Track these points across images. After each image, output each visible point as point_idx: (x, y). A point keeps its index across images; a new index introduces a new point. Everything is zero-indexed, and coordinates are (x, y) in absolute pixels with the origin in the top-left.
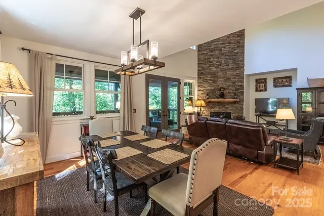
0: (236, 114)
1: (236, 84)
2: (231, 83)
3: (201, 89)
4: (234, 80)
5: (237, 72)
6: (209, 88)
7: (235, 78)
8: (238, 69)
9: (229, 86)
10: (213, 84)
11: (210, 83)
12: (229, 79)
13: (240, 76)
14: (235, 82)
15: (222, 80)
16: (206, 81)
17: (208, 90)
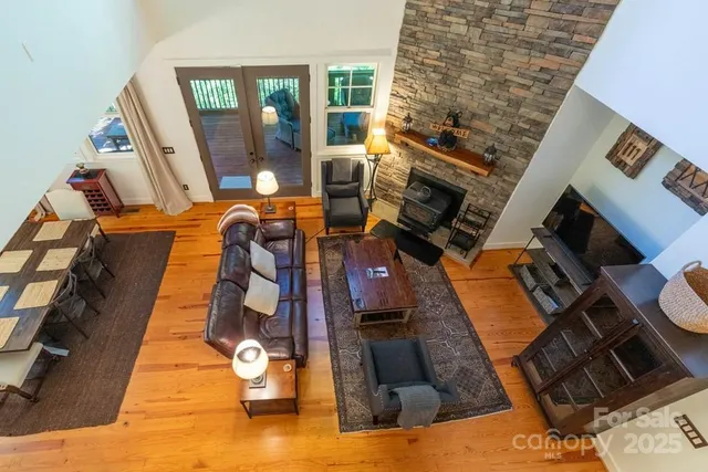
0: (481, 201)
1: (522, 110)
2: (502, 104)
3: (402, 92)
4: (522, 93)
5: (551, 61)
6: (425, 97)
7: (529, 88)
8: (559, 53)
9: (494, 110)
10: (443, 88)
11: (429, 81)
12: (504, 83)
13: (554, 86)
14: (518, 103)
15: (477, 80)
16: (421, 67)
17: (421, 102)
